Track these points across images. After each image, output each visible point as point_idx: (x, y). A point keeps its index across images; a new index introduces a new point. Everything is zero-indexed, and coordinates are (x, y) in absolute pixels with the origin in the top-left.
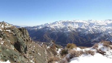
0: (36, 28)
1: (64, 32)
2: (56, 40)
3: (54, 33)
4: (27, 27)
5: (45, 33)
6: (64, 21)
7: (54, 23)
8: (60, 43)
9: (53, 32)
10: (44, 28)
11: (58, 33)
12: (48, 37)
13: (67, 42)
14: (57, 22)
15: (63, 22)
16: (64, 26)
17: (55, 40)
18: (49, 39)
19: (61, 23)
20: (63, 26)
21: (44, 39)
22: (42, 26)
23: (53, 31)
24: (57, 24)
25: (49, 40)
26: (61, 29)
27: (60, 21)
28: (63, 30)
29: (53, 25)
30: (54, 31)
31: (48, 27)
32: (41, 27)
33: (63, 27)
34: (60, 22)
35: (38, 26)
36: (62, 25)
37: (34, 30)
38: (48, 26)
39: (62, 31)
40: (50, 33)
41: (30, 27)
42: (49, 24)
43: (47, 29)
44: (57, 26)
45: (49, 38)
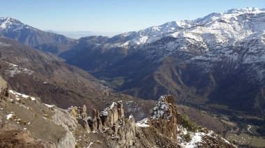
0: (127, 43)
1: (247, 60)
2: (206, 95)
3: (199, 64)
4: (92, 37)
5: (161, 63)
6: (249, 10)
7: (201, 22)
8: (225, 108)
9: (197, 58)
10: (155, 43)
11: (220, 63)
12: (171, 81)
13: (257, 105)
14: (214, 18)
15: (243, 17)
16: (250, 33)
17: (202, 94)
18: (179, 88)
19: (232, 19)
20: (241, 33)
21: (155, 89)
22: (148, 32)
23: (196, 54)
24: (217, 25)
25: (178, 92)
26: (231, 48)
27: (230, 12)
28: (241, 50)
29: (197, 30)
30: (200, 57)
31: (174, 39)
32: (144, 40)
33: (241, 38)
34: (230, 16)
35: (134, 35)
36: (238, 28)
37: (118, 49)
38: (175, 35)
39: (235, 57)
40: (183, 64)
41: (101, 39)
42: (179, 24)
43: (171, 45)
44: (212, 32)
45: (178, 83)
